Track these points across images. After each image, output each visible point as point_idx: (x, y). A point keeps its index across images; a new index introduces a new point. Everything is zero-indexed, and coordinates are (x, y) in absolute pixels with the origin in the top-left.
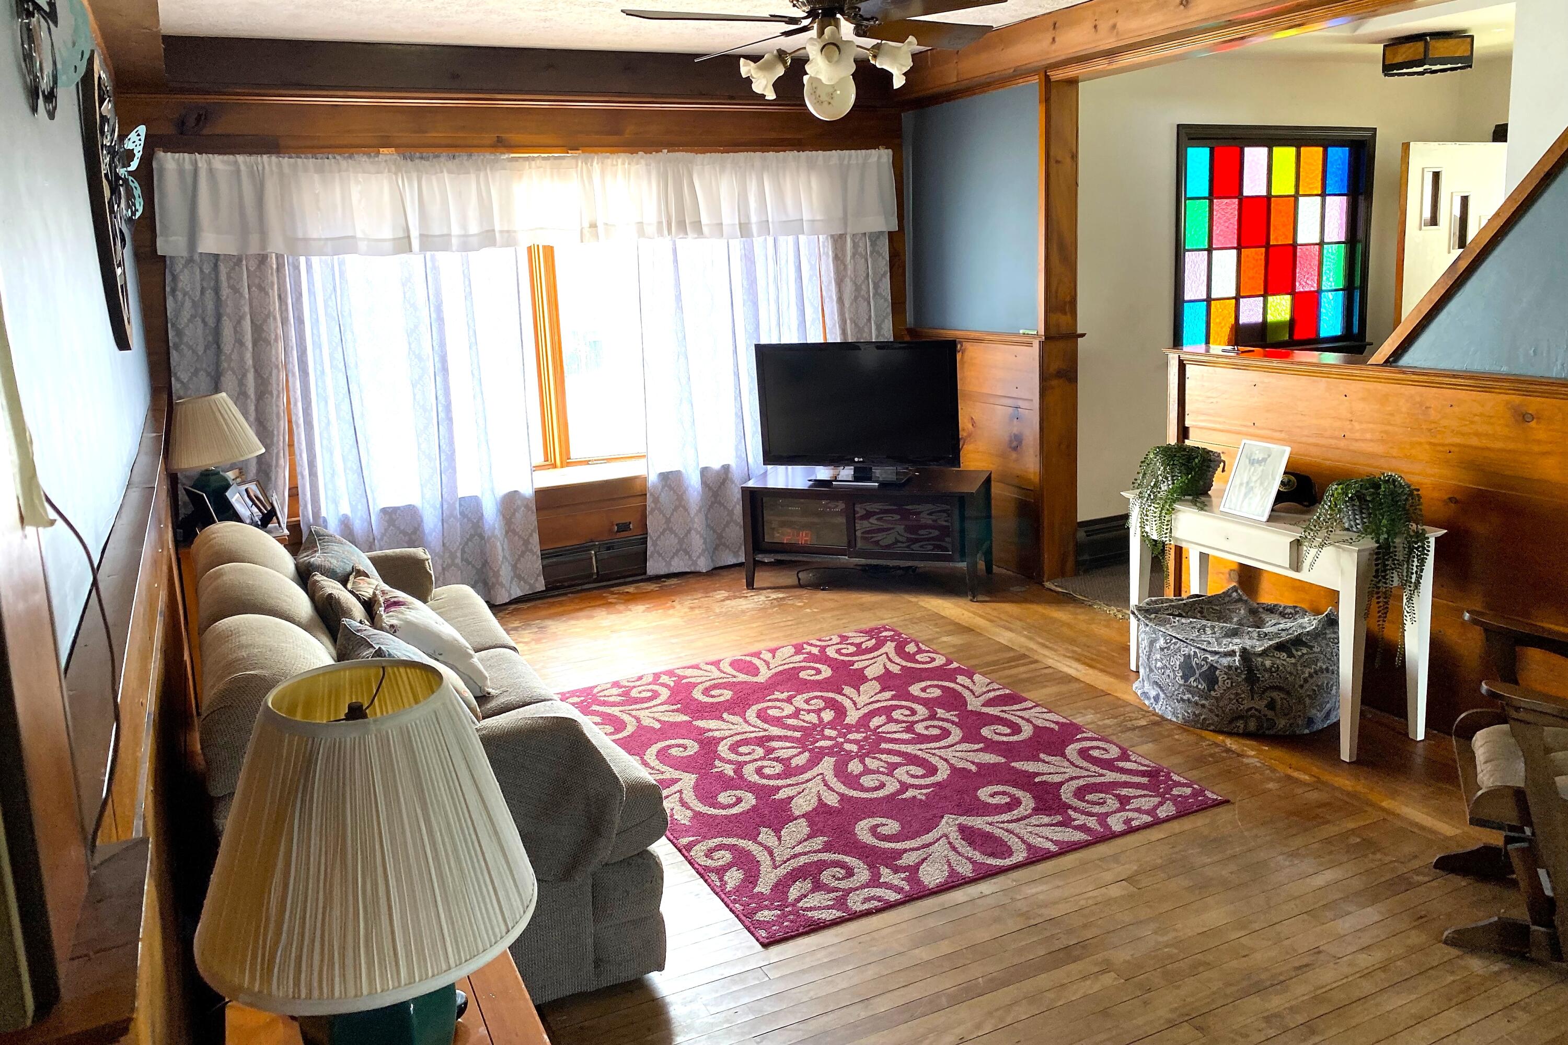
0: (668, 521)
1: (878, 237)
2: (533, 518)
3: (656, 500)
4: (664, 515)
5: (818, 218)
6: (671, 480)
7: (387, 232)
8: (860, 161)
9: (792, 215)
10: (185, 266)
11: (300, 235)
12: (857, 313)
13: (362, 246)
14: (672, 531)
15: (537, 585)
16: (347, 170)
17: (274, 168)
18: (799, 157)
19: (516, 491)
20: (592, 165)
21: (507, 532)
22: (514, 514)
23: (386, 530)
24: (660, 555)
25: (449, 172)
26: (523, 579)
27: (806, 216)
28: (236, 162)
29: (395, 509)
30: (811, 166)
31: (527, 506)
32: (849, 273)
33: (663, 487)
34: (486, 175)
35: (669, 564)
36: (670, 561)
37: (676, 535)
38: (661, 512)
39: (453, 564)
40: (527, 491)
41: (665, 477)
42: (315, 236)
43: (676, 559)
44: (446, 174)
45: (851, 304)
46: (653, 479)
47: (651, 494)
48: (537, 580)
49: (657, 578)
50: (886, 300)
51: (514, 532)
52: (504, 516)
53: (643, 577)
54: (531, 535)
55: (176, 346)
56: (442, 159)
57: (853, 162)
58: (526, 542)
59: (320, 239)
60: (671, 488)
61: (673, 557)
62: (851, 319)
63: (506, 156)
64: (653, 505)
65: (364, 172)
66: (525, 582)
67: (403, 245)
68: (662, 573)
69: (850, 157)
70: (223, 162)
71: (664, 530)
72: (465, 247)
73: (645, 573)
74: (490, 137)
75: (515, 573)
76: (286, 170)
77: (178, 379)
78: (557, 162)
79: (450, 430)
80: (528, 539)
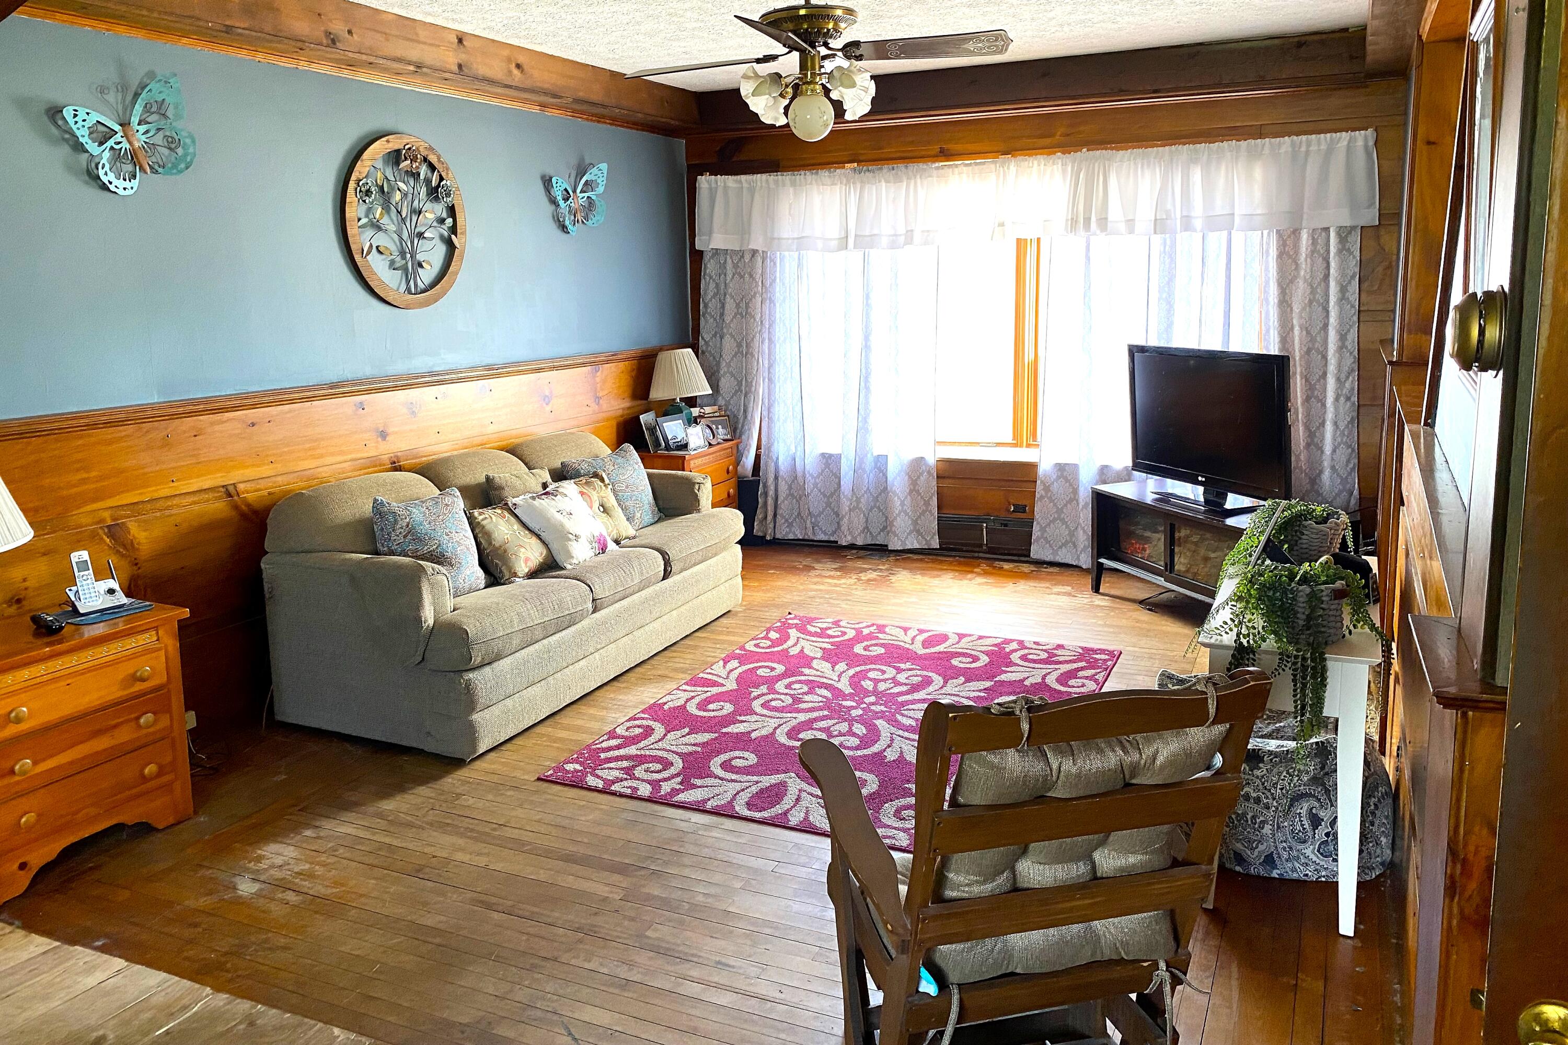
0: (1059, 511)
1: (1350, 233)
2: (934, 483)
3: (1047, 489)
4: (1055, 505)
5: (1259, 212)
6: (1066, 472)
7: (834, 232)
8: (1323, 147)
9: (1220, 207)
10: (712, 257)
11: (776, 235)
12: (1310, 318)
13: (820, 244)
14: (1064, 522)
15: (932, 542)
16: (811, 184)
17: (764, 184)
18: (1239, 147)
19: (922, 458)
20: (1008, 168)
21: (911, 491)
22: (919, 477)
23: (823, 471)
24: (1048, 542)
25: (887, 182)
26: (921, 534)
27: (1240, 209)
28: (740, 182)
29: (831, 456)
30: (1253, 156)
31: (929, 472)
32: (1302, 273)
33: (1058, 477)
34: (916, 183)
35: (1055, 553)
36: (1057, 550)
37: (1067, 527)
38: (1051, 501)
39: (857, 507)
40: (931, 460)
41: (1061, 468)
42: (786, 236)
43: (1064, 549)
44: (883, 184)
45: (1304, 309)
46: (1045, 467)
47: (1042, 482)
48: (932, 537)
49: (1040, 563)
50: (1353, 306)
51: (918, 492)
52: (910, 477)
53: (1026, 559)
54: (931, 498)
55: (704, 316)
56: (885, 171)
57: (1313, 148)
58: (927, 503)
59: (788, 239)
60: (1067, 480)
61: (1061, 547)
62: (1301, 327)
63: (937, 165)
64: (1043, 493)
65: (823, 185)
66: (923, 537)
67: (843, 244)
68: (1047, 559)
69: (1309, 144)
70: (736, 181)
71: (1055, 520)
72: (893, 246)
73: (1029, 556)
74: (937, 148)
75: (915, 527)
76: (772, 186)
77: (703, 338)
78: (981, 167)
79: (867, 397)
80: (929, 501)
